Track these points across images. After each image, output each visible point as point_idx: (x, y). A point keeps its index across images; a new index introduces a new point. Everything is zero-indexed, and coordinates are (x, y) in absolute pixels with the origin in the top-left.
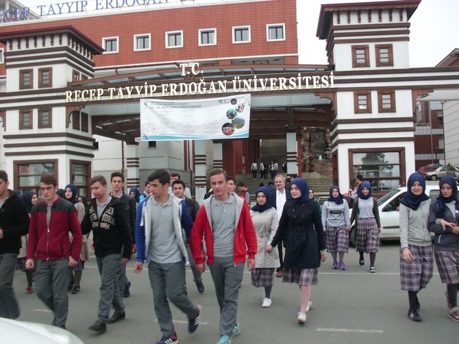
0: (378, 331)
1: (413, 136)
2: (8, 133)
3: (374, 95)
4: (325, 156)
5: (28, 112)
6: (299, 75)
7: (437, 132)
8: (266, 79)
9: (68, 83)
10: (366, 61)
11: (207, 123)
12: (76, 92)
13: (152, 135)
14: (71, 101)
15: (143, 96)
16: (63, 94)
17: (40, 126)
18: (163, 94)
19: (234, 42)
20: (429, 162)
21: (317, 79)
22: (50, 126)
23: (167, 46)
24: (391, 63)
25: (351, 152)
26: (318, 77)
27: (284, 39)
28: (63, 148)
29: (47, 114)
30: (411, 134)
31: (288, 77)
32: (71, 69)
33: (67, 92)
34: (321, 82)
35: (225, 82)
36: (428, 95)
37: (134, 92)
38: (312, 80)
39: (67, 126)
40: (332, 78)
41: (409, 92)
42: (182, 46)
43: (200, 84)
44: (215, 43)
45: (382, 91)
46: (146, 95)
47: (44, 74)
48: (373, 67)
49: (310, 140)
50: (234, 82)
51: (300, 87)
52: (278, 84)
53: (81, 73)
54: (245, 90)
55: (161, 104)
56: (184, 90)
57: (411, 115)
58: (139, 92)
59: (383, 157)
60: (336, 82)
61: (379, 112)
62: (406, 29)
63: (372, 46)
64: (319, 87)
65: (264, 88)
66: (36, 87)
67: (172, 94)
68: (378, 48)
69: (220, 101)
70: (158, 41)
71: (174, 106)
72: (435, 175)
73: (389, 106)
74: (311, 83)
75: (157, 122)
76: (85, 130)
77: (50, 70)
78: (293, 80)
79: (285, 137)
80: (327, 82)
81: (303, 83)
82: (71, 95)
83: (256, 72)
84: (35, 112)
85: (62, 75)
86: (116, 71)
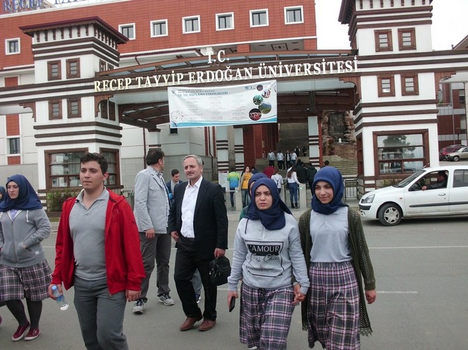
0: (413, 292)
1: (436, 118)
2: (38, 124)
3: (397, 78)
4: (344, 139)
5: (58, 103)
6: (324, 60)
7: (459, 111)
8: (292, 65)
9: (96, 73)
10: (389, 45)
11: (234, 109)
12: (104, 81)
13: (181, 122)
14: (100, 90)
15: (170, 84)
16: (92, 84)
17: (70, 116)
18: (190, 82)
19: (251, 26)
20: (451, 143)
21: (341, 64)
22: (79, 115)
23: (184, 32)
24: (413, 47)
25: (376, 134)
26: (343, 62)
27: (303, 22)
28: (93, 136)
29: (76, 104)
30: (434, 116)
31: (312, 62)
32: (97, 59)
33: (95, 82)
34: (345, 67)
35: (251, 68)
36: (450, 77)
37: (162, 80)
38: (337, 65)
39: (96, 116)
40: (356, 62)
41: (432, 75)
42: (199, 31)
43: (226, 71)
44: (232, 27)
45: (405, 75)
46: (173, 83)
47: (72, 65)
48: (396, 50)
49: (328, 123)
50: (260, 68)
51: (325, 72)
52: (303, 70)
53: (107, 62)
54: (270, 76)
55: (189, 91)
56: (211, 77)
57: (433, 97)
58: (166, 80)
59: (404, 139)
60: (360, 66)
61: (403, 95)
62: (429, 12)
63: (395, 30)
64: (343, 72)
65: (289, 74)
66: (64, 78)
67: (199, 82)
68: (401, 32)
69: (247, 88)
70: (175, 27)
71: (201, 93)
72: (457, 156)
73: (412, 89)
74: (335, 68)
75: (185, 109)
76: (113, 118)
77: (77, 61)
78: (317, 66)
79: (306, 120)
80: (350, 67)
81: (328, 68)
82: (99, 84)
83: (281, 59)
84: (64, 103)
85: (89, 65)
86: (136, 59)
